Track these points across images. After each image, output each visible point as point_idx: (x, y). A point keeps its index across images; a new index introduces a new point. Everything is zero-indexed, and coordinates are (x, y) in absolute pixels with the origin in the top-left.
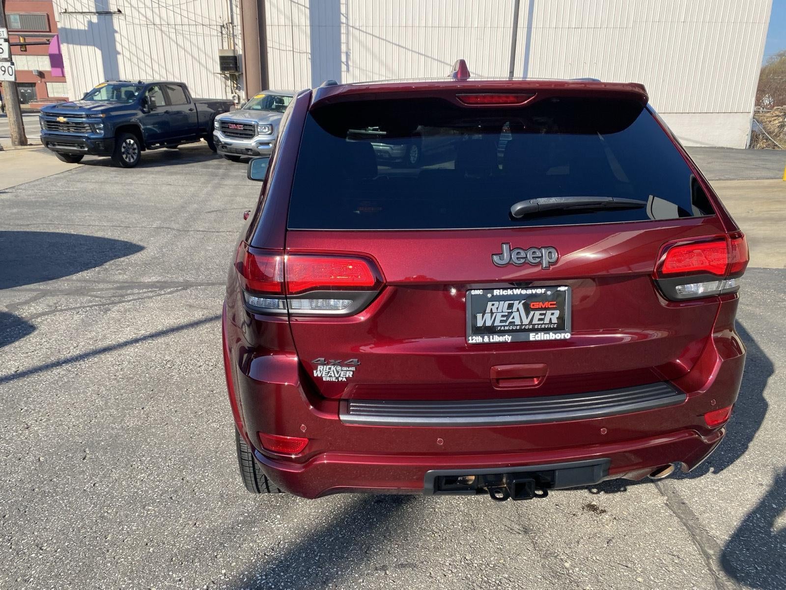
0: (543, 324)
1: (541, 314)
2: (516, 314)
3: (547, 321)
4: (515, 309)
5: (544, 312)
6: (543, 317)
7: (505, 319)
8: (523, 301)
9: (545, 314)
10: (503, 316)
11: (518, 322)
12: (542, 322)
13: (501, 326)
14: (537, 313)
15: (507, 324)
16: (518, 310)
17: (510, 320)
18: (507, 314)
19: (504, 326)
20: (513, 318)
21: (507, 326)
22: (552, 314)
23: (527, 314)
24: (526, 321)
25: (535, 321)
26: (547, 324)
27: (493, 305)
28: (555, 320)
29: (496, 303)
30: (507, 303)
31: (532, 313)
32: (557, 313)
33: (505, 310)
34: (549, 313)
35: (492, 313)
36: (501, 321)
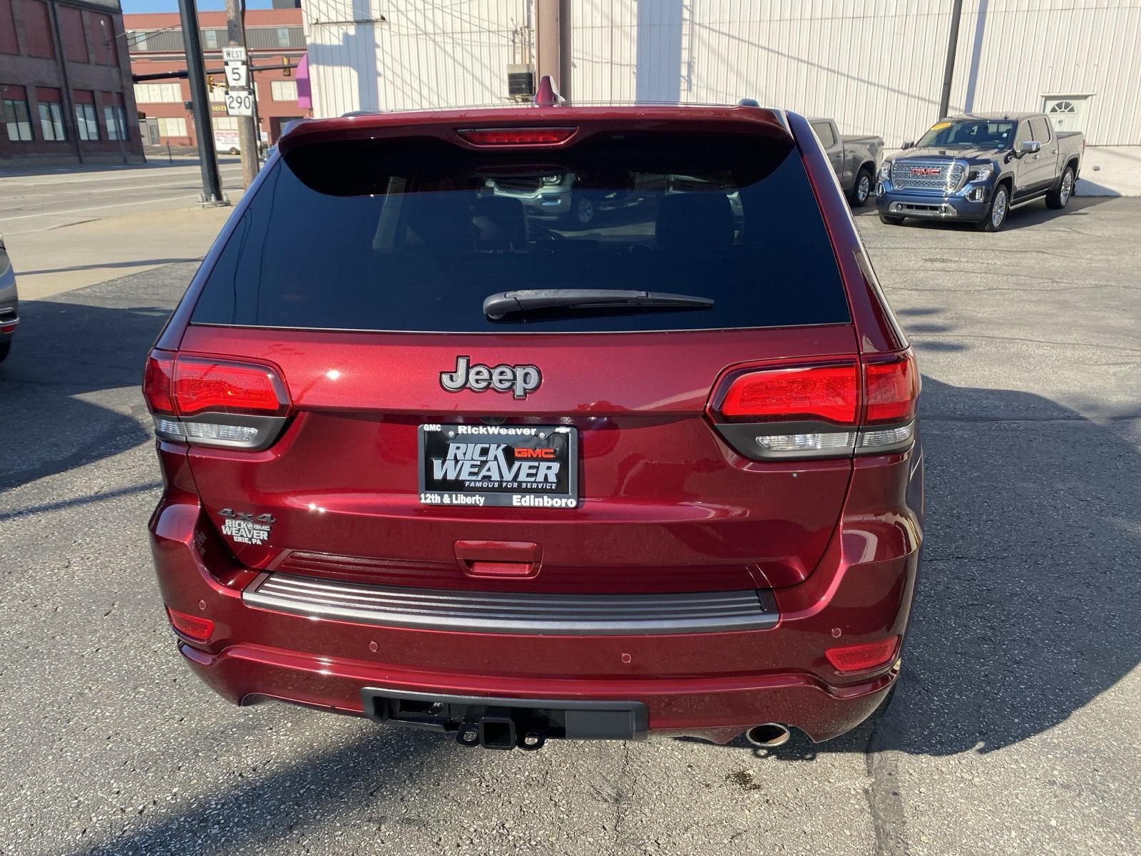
0: (535, 482)
1: (531, 467)
2: (492, 465)
3: (540, 478)
4: (491, 456)
5: (536, 464)
6: (534, 471)
7: (476, 470)
8: (503, 446)
9: (537, 468)
10: (473, 466)
11: (496, 477)
12: (533, 479)
13: (471, 481)
14: (526, 465)
15: (479, 478)
16: (496, 458)
17: (484, 472)
18: (479, 463)
19: (475, 481)
20: (489, 470)
21: (479, 481)
22: (549, 468)
23: (510, 466)
24: (508, 476)
25: (522, 477)
26: (540, 482)
27: (458, 448)
28: (552, 478)
29: (463, 446)
30: (479, 446)
31: (517, 464)
32: (556, 466)
33: (476, 456)
34: (543, 465)
35: (457, 461)
36: (471, 474)
